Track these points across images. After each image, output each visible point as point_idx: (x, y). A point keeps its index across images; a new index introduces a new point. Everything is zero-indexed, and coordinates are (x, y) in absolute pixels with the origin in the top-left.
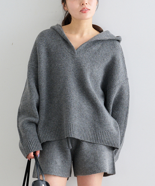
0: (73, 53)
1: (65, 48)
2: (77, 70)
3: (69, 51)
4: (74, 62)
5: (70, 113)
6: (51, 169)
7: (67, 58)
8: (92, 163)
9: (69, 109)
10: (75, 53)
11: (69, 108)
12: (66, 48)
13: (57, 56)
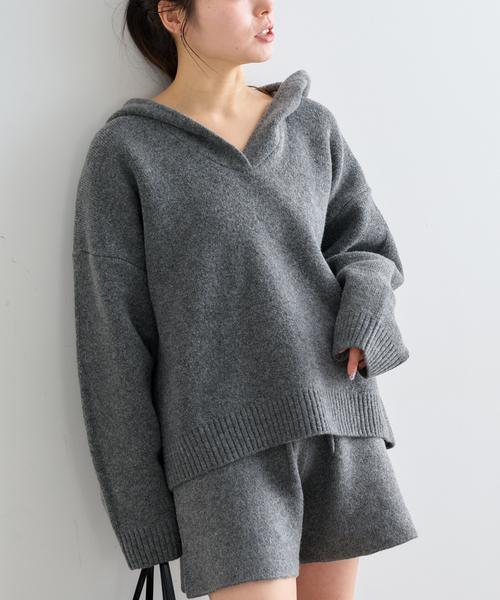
0: (239, 166)
1: (209, 158)
2: (270, 215)
3: (225, 164)
4: (252, 193)
5: (293, 358)
6: (270, 560)
7: (227, 186)
8: (374, 518)
9: (288, 347)
10: (243, 162)
11: (287, 342)
12: (211, 155)
13: (194, 186)
